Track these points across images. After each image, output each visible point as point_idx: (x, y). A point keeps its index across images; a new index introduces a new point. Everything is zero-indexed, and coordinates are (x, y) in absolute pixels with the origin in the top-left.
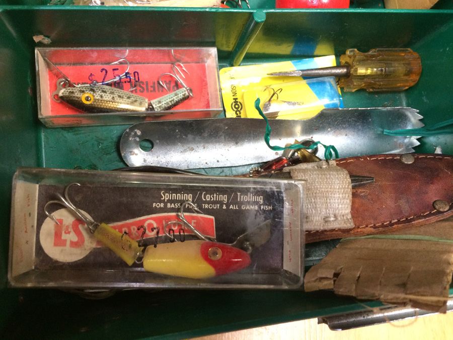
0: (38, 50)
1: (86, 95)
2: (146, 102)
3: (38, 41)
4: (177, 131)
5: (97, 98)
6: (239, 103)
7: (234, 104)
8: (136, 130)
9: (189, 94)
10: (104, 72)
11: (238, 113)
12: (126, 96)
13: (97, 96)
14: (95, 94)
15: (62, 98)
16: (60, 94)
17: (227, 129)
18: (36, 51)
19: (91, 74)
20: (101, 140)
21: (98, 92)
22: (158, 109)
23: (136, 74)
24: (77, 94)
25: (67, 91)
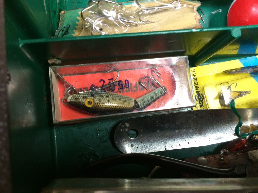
0: (51, 68)
1: (88, 100)
2: (133, 101)
3: (52, 63)
4: (157, 122)
5: (97, 102)
6: (201, 95)
7: (197, 96)
8: (125, 124)
9: (164, 91)
10: (102, 82)
11: (201, 102)
12: (118, 98)
13: (97, 100)
14: (95, 99)
15: (70, 103)
16: (69, 100)
17: (196, 118)
18: (50, 69)
19: (92, 84)
20: (99, 131)
21: (97, 97)
22: (142, 106)
23: (127, 81)
24: (81, 100)
25: (74, 98)
